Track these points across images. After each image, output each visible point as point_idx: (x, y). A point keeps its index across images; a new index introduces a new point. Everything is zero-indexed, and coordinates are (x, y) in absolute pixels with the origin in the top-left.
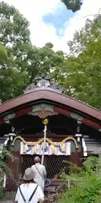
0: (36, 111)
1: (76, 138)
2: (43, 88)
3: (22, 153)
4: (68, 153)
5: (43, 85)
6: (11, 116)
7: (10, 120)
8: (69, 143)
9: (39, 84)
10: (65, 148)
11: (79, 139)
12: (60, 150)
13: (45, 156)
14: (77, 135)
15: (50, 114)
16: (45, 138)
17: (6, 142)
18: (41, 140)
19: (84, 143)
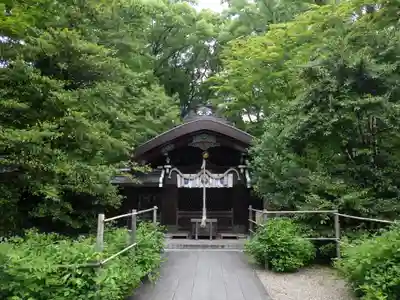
0: (197, 142)
1: (239, 170)
2: (205, 117)
3: (179, 186)
4: (230, 185)
5: (204, 113)
6: (169, 148)
7: (169, 152)
8: (231, 175)
9: (200, 112)
10: (227, 181)
11: (242, 171)
12: (222, 183)
13: (207, 189)
14: (240, 166)
15: (213, 146)
16: (204, 170)
17: (162, 175)
18: (200, 173)
19: (247, 176)
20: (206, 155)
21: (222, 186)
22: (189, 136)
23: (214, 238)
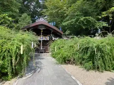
0: (39, 27)
1: (51, 35)
2: (42, 21)
4: (48, 39)
5: (42, 19)
8: (48, 37)
9: (40, 19)
10: (48, 38)
11: (51, 36)
12: (46, 39)
13: (42, 40)
15: (44, 29)
16: (42, 36)
18: (40, 36)
19: (53, 37)
20: (42, 31)
21: (46, 40)
22: (37, 26)
23: (44, 53)
